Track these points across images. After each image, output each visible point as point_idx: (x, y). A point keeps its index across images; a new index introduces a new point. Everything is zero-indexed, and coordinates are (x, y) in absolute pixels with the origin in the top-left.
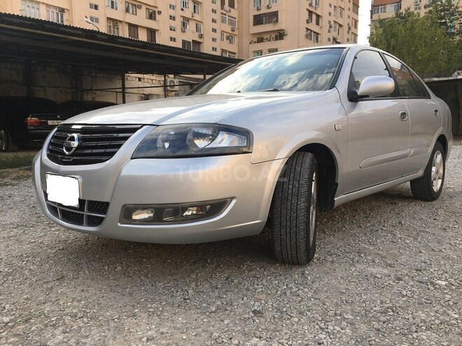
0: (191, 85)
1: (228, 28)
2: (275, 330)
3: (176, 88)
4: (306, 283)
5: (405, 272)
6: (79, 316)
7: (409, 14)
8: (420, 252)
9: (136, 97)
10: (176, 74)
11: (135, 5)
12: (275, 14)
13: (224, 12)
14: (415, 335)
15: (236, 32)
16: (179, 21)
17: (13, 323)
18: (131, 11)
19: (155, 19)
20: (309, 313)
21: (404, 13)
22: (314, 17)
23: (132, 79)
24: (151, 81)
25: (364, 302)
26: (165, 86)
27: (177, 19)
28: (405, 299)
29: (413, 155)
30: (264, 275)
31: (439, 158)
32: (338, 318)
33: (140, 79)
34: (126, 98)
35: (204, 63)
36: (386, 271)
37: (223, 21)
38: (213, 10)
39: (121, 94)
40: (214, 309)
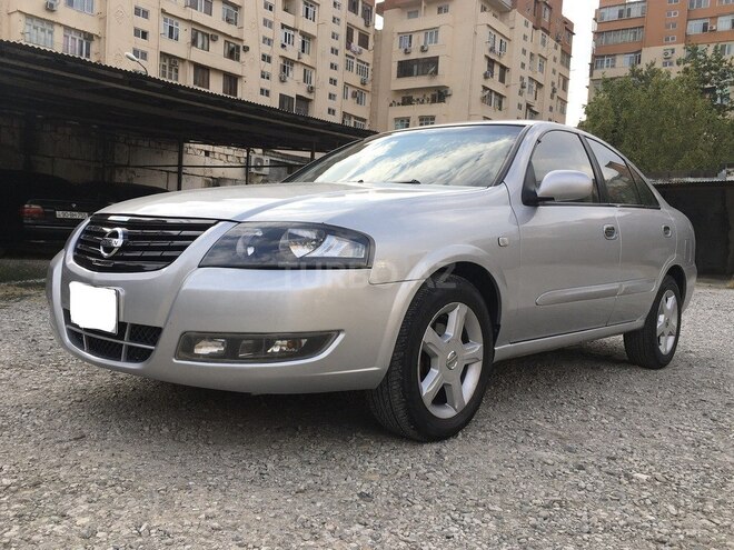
0: (290, 168)
1: (355, 79)
2: (388, 518)
3: (266, 171)
4: (441, 465)
5: (591, 459)
6: (109, 483)
7: (654, 73)
8: (621, 436)
9: (200, 181)
10: (267, 148)
11: (208, 35)
12: (434, 61)
13: (352, 54)
14: (586, 536)
15: (369, 87)
16: (277, 63)
17: (16, 487)
18: (200, 44)
19: (238, 59)
20: (439, 501)
21: (645, 69)
22: (497, 70)
23: (196, 153)
24: (225, 157)
25: (521, 492)
26: (247, 166)
27: (273, 61)
28: (582, 492)
29: (624, 293)
30: (380, 451)
31: (671, 302)
32: (481, 509)
33: (207, 153)
34: (183, 182)
35: (314, 134)
36: (562, 457)
37: (349, 67)
38: (332, 49)
39: (175, 176)
40: (302, 488)
